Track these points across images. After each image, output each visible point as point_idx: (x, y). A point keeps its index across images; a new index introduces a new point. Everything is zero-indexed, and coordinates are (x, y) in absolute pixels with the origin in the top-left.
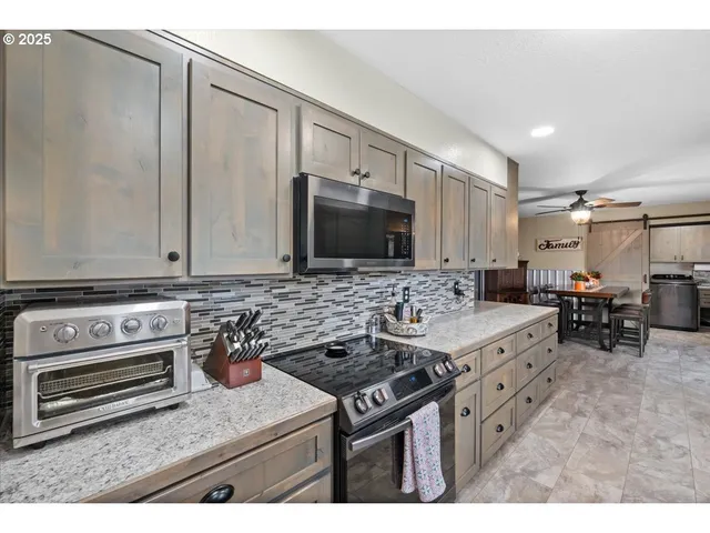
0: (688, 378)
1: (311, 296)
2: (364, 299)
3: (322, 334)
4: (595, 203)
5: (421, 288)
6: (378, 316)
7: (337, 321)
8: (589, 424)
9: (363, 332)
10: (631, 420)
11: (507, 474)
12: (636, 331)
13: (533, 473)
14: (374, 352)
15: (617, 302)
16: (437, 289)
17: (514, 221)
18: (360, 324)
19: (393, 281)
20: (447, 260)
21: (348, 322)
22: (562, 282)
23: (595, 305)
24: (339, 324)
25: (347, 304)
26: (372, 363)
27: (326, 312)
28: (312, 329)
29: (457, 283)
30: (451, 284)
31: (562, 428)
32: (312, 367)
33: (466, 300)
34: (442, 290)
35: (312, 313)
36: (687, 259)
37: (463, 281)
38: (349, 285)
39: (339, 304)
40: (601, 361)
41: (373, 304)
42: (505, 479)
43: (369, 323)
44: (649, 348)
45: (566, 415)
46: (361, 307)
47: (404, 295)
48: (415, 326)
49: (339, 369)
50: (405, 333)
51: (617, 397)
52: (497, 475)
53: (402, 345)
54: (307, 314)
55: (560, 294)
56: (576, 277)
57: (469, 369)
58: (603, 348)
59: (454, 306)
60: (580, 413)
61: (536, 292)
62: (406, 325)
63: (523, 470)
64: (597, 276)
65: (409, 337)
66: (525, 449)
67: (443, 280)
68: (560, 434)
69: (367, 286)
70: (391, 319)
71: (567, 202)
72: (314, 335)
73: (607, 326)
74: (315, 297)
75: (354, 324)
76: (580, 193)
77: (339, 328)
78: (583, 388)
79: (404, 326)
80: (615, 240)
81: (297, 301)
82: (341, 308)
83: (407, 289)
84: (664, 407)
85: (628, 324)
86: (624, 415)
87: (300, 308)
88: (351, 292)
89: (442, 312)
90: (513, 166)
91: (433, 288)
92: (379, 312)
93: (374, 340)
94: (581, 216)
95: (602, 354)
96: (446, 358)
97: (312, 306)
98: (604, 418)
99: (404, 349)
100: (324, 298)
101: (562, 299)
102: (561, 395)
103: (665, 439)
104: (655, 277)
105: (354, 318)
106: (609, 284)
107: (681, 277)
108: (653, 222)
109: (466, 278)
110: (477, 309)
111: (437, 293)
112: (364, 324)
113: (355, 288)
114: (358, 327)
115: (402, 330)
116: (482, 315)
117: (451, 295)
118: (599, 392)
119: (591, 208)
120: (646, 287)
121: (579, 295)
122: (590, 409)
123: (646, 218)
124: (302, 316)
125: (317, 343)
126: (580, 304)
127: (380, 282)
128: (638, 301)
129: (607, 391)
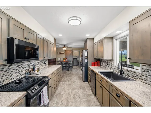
0: (77, 73)
1: (7, 69)
2: (24, 68)
3: (12, 79)
4: (66, 47)
5: (38, 64)
6: (28, 71)
7: (17, 74)
8: (67, 83)
9: (24, 76)
10: (72, 80)
11: (56, 95)
12: (71, 67)
13: (60, 93)
14: (27, 80)
15: (69, 63)
16: (41, 63)
17: (55, 49)
18: (23, 74)
19: (31, 62)
20: (45, 58)
21: (20, 74)
22: (61, 60)
23: (66, 63)
24: (17, 75)
25: (19, 70)
26: (26, 83)
27: (12, 73)
28: (8, 78)
29: (45, 62)
30: (44, 62)
31: (63, 84)
32: (8, 89)
33: (47, 65)
34: (42, 64)
35: (8, 74)
36: (76, 56)
37: (46, 61)
38: (19, 65)
39: (17, 70)
40: (67, 72)
41: (26, 69)
42: (56, 96)
43: (25, 73)
44: (73, 69)
45: (64, 82)
46: (23, 70)
47: (34, 66)
48: (38, 72)
49: (17, 87)
50: (36, 74)
51: (70, 77)
52: (55, 96)
53: (35, 77)
54: (6, 74)
55: (62, 62)
56: (64, 59)
57: (50, 78)
58: (68, 70)
59: (44, 67)
60: (66, 81)
61: (58, 62)
62: (36, 72)
63: (59, 93)
64: (66, 59)
65: (37, 75)
66: (59, 90)
67: (42, 61)
68: (63, 85)
69: (25, 64)
70: (32, 72)
71: (62, 46)
72: (9, 80)
73: (68, 67)
74: (9, 69)
75: (21, 74)
76: (65, 45)
77: (17, 76)
78: (66, 77)
79: (36, 73)
80: (69, 53)
81: (3, 71)
82: (18, 71)
83: (34, 64)
84: (75, 77)
85: (70, 66)
86: (71, 80)
87: (4, 73)
88: (20, 66)
89: (42, 68)
90: (55, 39)
91: (40, 63)
92: (28, 70)
93: (27, 77)
94: (65, 49)
95: (67, 71)
96: (47, 77)
97: (8, 72)
98: (68, 81)
99: (36, 78)
100: (12, 69)
101: (62, 63)
102: (63, 79)
103: (75, 81)
104: (73, 58)
105: (21, 73)
106: (68, 60)
107: (76, 58)
108: (73, 50)
109: (47, 60)
110: (49, 67)
111: (41, 64)
112: (24, 74)
113: (21, 65)
114: (22, 75)
115: (35, 73)
116: (50, 68)
117: (44, 64)
118: (68, 77)
119: (66, 48)
120: (72, 60)
121: (64, 62)
122: (67, 80)
123: (72, 50)
124: (5, 75)
125: (10, 82)
126: (64, 63)
127: (28, 63)
128: (71, 62)
129: (69, 77)
